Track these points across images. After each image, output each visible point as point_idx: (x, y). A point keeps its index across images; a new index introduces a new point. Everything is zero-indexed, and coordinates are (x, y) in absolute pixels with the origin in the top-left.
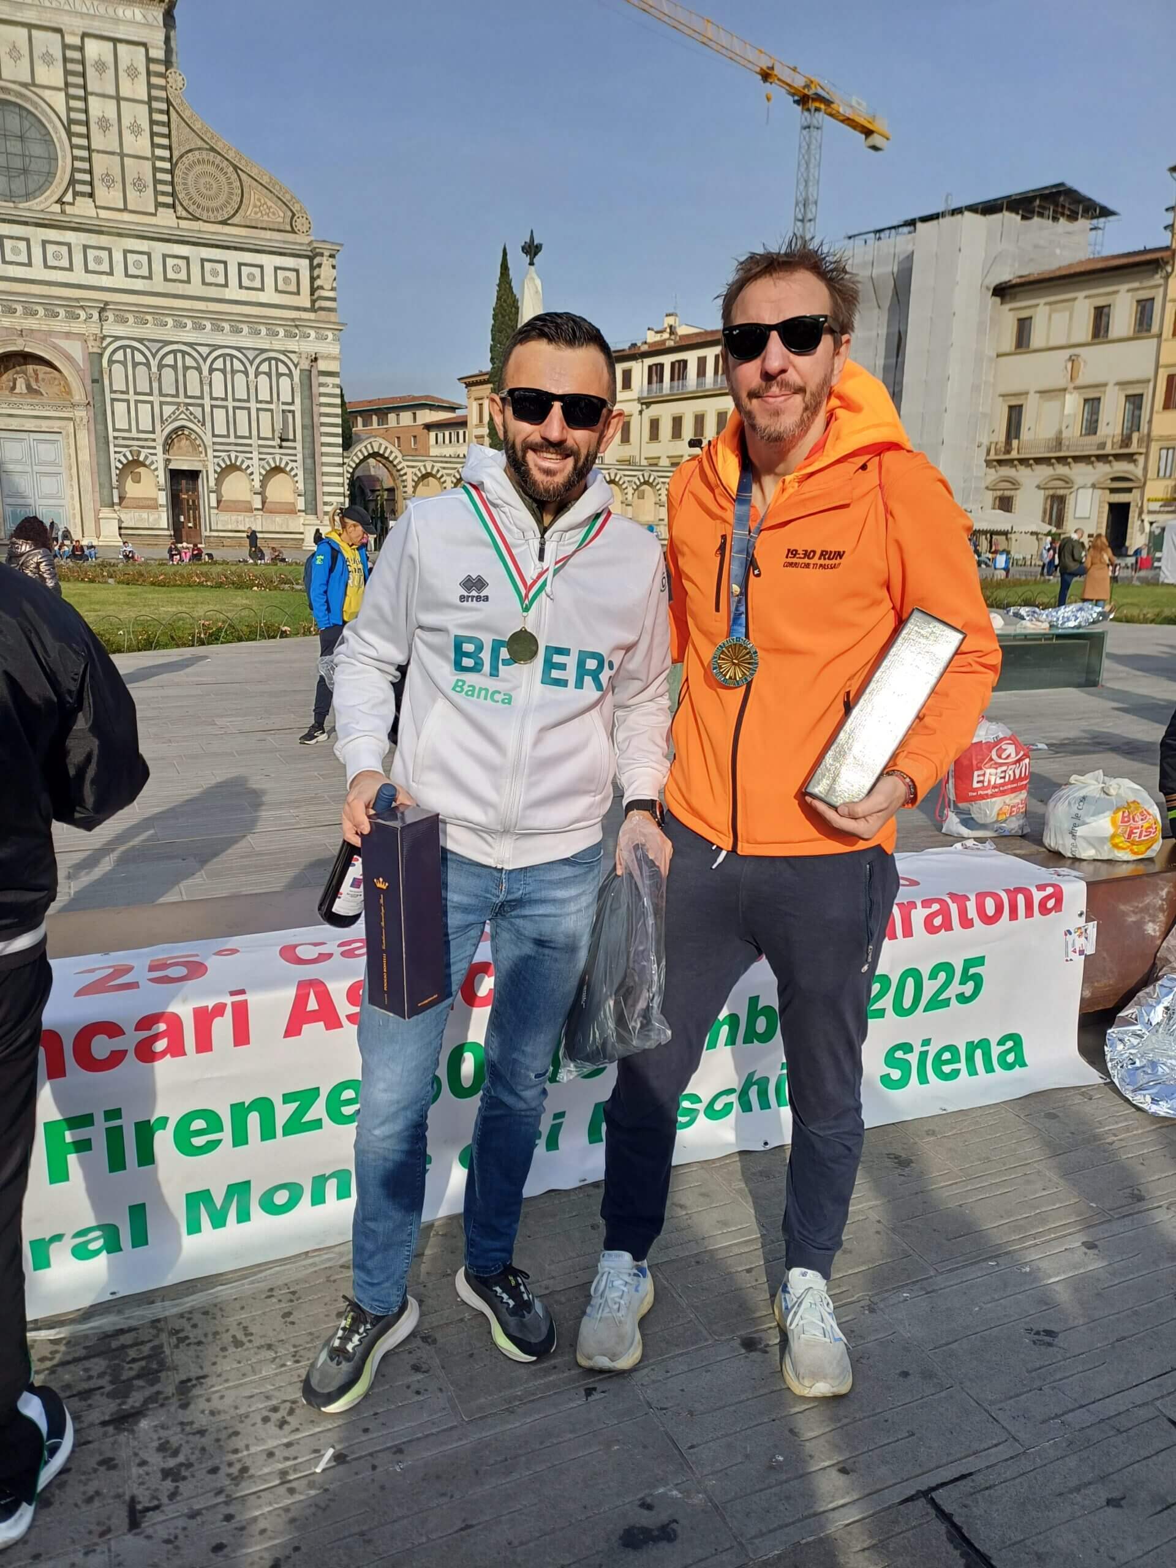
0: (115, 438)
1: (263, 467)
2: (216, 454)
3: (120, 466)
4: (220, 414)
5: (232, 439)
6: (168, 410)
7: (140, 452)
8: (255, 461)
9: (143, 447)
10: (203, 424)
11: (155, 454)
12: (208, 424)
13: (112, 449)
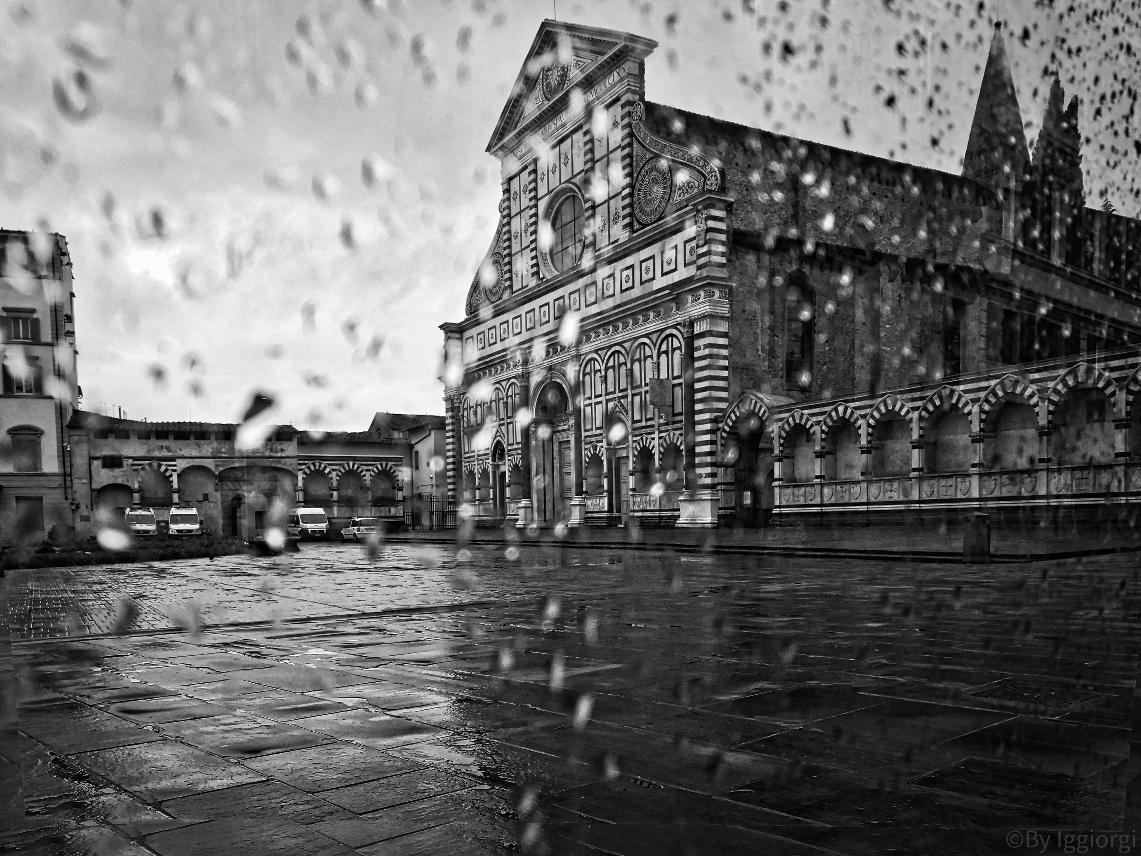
0: (586, 437)
1: (662, 445)
2: (635, 439)
3: (587, 460)
4: (637, 399)
5: (643, 423)
6: (611, 405)
7: (596, 446)
8: (656, 442)
9: (597, 442)
10: (627, 414)
11: (602, 447)
12: (630, 413)
13: (584, 446)
